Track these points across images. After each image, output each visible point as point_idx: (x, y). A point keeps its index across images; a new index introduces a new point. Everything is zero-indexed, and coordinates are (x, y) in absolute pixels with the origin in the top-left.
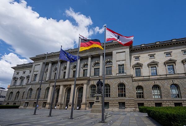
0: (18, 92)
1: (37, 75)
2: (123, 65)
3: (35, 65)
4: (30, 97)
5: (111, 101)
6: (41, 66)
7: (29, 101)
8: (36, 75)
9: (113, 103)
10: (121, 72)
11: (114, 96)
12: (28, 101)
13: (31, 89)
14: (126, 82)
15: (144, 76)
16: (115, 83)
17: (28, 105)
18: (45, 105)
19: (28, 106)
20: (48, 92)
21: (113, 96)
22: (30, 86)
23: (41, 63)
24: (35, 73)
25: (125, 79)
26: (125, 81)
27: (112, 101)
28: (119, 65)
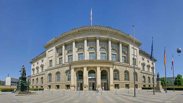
0: (37, 79)
1: (52, 60)
3: (48, 52)
6: (54, 51)
8: (51, 61)
12: (50, 85)
13: (50, 75)
14: (138, 72)
16: (132, 71)
17: (51, 88)
22: (49, 71)
23: (54, 48)
24: (50, 59)
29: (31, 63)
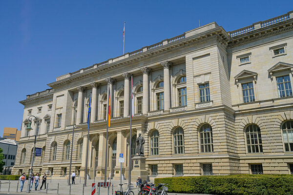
1: (61, 114)
2: (207, 84)
3: (57, 97)
4: (54, 158)
5: (187, 161)
6: (65, 97)
7: (54, 166)
8: (59, 115)
9: (190, 165)
10: (206, 101)
11: (192, 152)
12: (52, 166)
13: (55, 144)
14: (213, 121)
15: (260, 102)
16: (193, 123)
17: (53, 173)
18: (79, 171)
19: (52, 175)
20: (81, 147)
21: (190, 152)
22: (53, 137)
23: (66, 92)
24: (58, 112)
25: (210, 115)
26: (210, 118)
27: (189, 161)
28: (200, 85)
29: (23, 103)
